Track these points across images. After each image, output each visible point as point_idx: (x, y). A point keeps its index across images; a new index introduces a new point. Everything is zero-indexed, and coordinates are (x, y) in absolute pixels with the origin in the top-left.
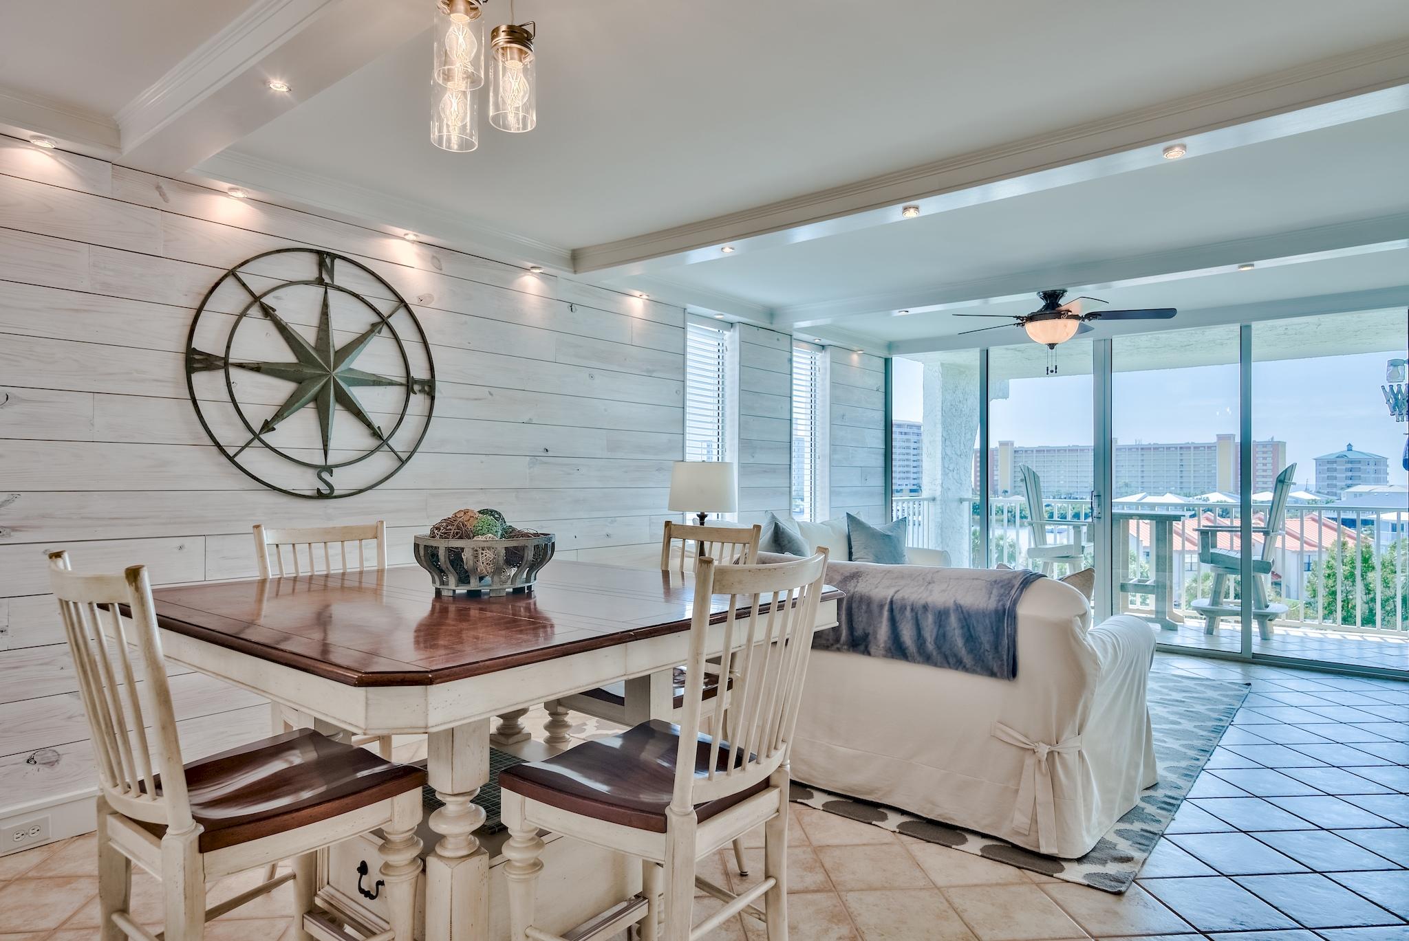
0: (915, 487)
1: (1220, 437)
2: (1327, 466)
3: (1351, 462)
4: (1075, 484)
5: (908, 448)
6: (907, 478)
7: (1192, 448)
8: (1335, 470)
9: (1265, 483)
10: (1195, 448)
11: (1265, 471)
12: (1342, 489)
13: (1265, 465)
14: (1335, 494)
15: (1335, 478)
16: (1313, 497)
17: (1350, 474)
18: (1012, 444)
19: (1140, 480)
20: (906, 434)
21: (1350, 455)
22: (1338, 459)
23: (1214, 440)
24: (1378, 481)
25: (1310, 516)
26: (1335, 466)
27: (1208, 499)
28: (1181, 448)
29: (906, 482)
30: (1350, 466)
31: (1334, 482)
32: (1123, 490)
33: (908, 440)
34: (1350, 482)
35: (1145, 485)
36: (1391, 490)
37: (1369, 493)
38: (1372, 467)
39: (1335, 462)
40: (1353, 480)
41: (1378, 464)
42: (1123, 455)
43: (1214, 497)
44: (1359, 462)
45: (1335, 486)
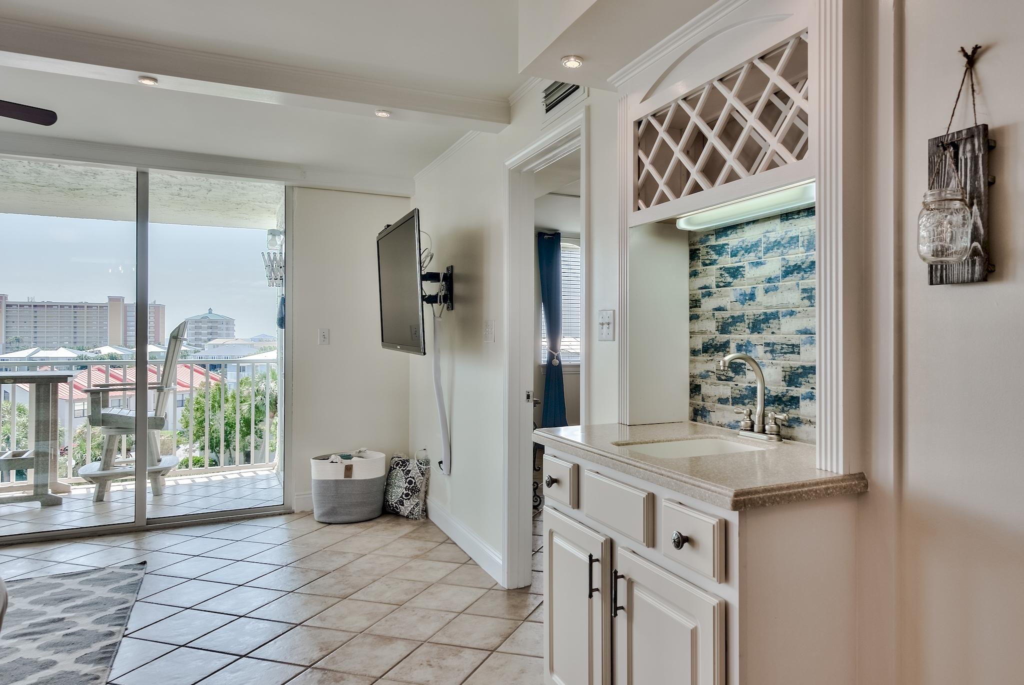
1: (112, 299)
2: (195, 324)
3: (211, 322)
7: (86, 307)
8: (201, 328)
10: (88, 306)
12: (205, 342)
14: (200, 346)
15: (200, 334)
17: (210, 331)
19: (32, 335)
21: (211, 317)
22: (203, 320)
23: (106, 301)
24: (228, 336)
26: (200, 324)
27: (100, 352)
28: (75, 307)
30: (210, 325)
31: (200, 337)
32: (14, 345)
34: (210, 337)
35: (38, 340)
36: (237, 342)
37: (223, 344)
38: (225, 326)
39: (201, 322)
40: (213, 335)
41: (229, 323)
42: (14, 311)
43: (106, 350)
44: (217, 322)
45: (201, 340)
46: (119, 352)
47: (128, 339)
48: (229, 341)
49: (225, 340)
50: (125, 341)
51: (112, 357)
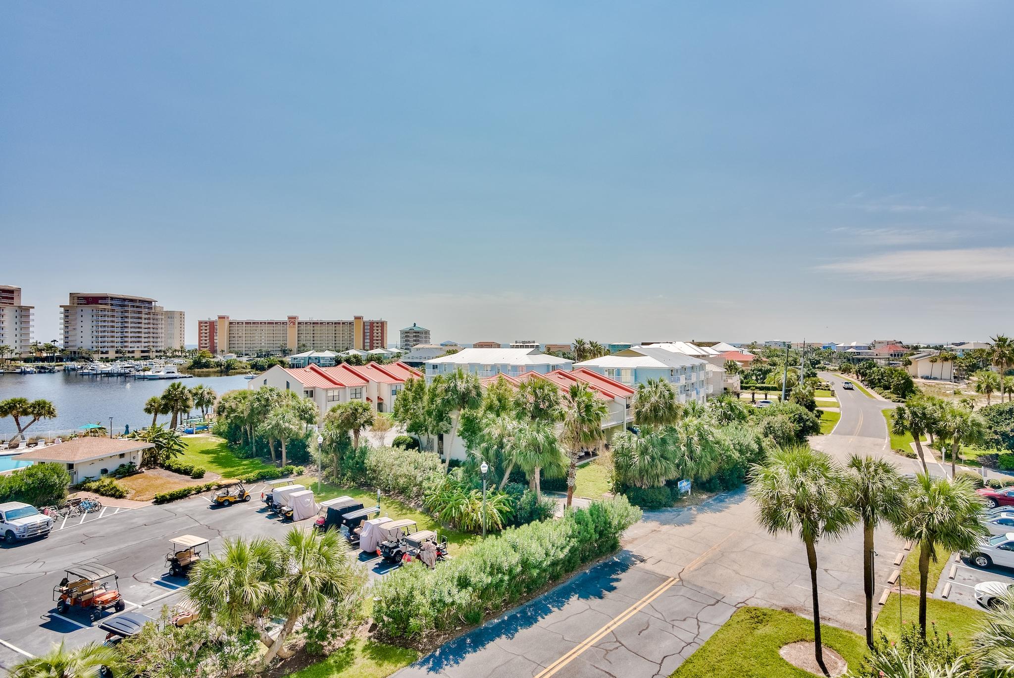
0: (146, 349)
1: (357, 318)
2: (406, 334)
3: (415, 333)
4: (272, 345)
5: (140, 318)
6: (139, 342)
7: (341, 323)
8: (409, 337)
9: (377, 343)
10: (343, 323)
11: (377, 337)
12: (412, 346)
13: (377, 333)
14: (408, 349)
15: (408, 341)
16: (399, 351)
17: (415, 338)
18: (228, 318)
19: (312, 342)
20: (137, 307)
21: (416, 329)
22: (410, 331)
23: (352, 319)
24: (426, 342)
25: (397, 362)
26: (409, 334)
27: (348, 354)
28: (335, 323)
29: (138, 345)
30: (415, 334)
31: (408, 343)
32: (302, 349)
33: (140, 313)
34: (415, 343)
35: (315, 345)
36: (431, 347)
37: (423, 348)
38: (424, 335)
40: (417, 342)
41: (427, 332)
42: (303, 327)
43: (352, 352)
44: (419, 332)
45: (409, 345)
46: (360, 354)
47: (366, 344)
48: (427, 346)
49: (424, 345)
50: (364, 346)
51: (355, 357)
